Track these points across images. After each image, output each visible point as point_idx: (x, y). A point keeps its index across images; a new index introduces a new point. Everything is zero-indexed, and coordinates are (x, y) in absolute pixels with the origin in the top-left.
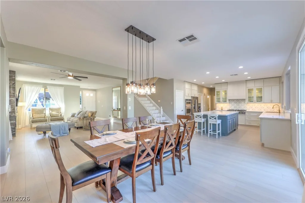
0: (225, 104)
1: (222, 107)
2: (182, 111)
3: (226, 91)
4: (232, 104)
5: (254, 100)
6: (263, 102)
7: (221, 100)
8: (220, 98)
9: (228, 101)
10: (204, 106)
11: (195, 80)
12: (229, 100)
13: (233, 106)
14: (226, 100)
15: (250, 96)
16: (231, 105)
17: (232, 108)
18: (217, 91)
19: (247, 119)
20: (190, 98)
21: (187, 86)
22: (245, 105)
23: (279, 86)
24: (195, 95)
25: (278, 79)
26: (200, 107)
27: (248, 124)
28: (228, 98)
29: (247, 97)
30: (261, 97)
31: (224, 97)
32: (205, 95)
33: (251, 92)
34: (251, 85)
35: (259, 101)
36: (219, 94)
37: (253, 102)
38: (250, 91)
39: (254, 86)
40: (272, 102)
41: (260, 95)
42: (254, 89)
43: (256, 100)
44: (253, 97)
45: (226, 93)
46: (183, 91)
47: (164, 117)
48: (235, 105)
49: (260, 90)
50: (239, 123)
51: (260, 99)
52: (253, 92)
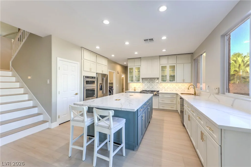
0: (138, 83)
1: (135, 88)
2: (76, 94)
3: (139, 68)
4: (146, 83)
5: (167, 79)
6: (175, 81)
7: (134, 79)
8: (133, 77)
9: (141, 80)
10: (117, 86)
11: (98, 47)
12: (143, 79)
13: (146, 87)
14: (139, 78)
15: (163, 75)
16: (144, 85)
17: (145, 88)
18: (130, 68)
19: (161, 102)
20: (94, 75)
21: (87, 55)
22: (158, 85)
23: (191, 64)
24: (102, 71)
25: (190, 56)
26: (112, 87)
27: (161, 108)
28: (142, 76)
29: (161, 76)
30: (174, 76)
31: (137, 76)
32: (118, 73)
33: (164, 70)
34: (164, 62)
35: (172, 80)
36: (131, 71)
37: (165, 81)
38: (163, 68)
39: (167, 63)
40: (184, 82)
41: (172, 74)
42: (167, 67)
43: (169, 79)
44: (166, 76)
45: (139, 70)
46: (79, 63)
47: (37, 108)
48: (149, 85)
49: (173, 68)
50: (153, 107)
51: (173, 78)
52: (166, 70)
